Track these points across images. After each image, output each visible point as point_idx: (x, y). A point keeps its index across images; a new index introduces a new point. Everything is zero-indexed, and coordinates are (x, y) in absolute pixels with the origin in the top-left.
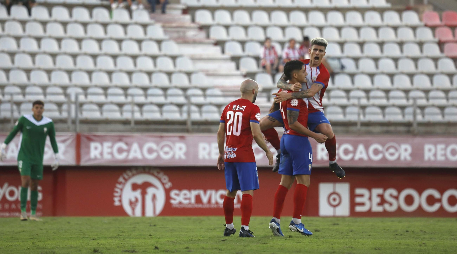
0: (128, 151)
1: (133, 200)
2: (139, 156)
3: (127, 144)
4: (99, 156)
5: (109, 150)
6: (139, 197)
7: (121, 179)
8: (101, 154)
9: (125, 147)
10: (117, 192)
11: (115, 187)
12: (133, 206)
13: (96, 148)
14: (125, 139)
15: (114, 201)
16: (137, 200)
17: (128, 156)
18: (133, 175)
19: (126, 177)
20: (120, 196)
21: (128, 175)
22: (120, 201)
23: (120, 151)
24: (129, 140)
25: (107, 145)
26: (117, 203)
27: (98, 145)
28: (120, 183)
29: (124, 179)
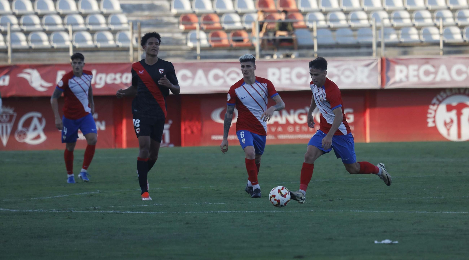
0: (436, 73)
1: (448, 121)
2: (447, 78)
3: (434, 66)
4: (404, 79)
5: (416, 73)
6: (455, 119)
7: (434, 101)
8: (407, 77)
9: (432, 69)
10: (431, 113)
11: (428, 108)
12: (448, 127)
13: (401, 71)
14: (431, 62)
15: (427, 123)
16: (452, 121)
17: (435, 78)
18: (447, 97)
19: (440, 99)
20: (434, 117)
21: (442, 97)
22: (434, 122)
23: (427, 73)
24: (435, 62)
25: (412, 67)
26: (431, 124)
27: (403, 68)
28: (434, 105)
29: (438, 100)
